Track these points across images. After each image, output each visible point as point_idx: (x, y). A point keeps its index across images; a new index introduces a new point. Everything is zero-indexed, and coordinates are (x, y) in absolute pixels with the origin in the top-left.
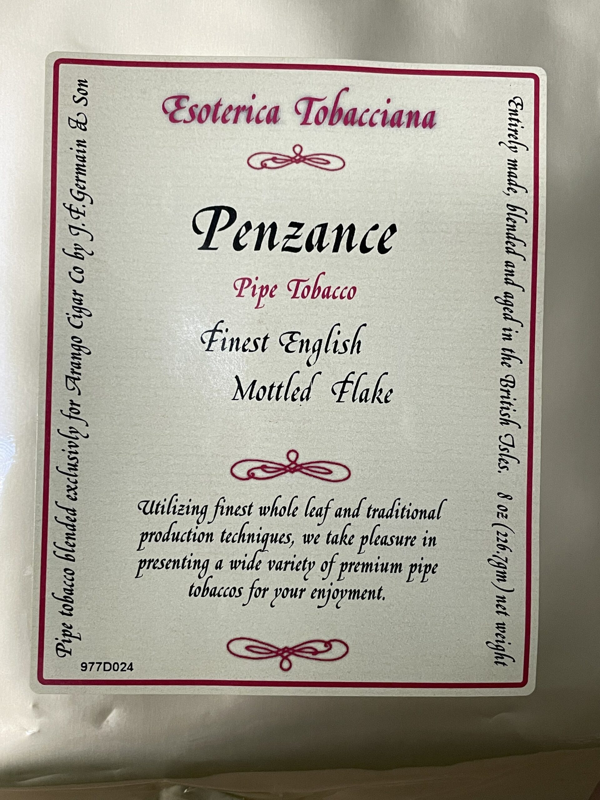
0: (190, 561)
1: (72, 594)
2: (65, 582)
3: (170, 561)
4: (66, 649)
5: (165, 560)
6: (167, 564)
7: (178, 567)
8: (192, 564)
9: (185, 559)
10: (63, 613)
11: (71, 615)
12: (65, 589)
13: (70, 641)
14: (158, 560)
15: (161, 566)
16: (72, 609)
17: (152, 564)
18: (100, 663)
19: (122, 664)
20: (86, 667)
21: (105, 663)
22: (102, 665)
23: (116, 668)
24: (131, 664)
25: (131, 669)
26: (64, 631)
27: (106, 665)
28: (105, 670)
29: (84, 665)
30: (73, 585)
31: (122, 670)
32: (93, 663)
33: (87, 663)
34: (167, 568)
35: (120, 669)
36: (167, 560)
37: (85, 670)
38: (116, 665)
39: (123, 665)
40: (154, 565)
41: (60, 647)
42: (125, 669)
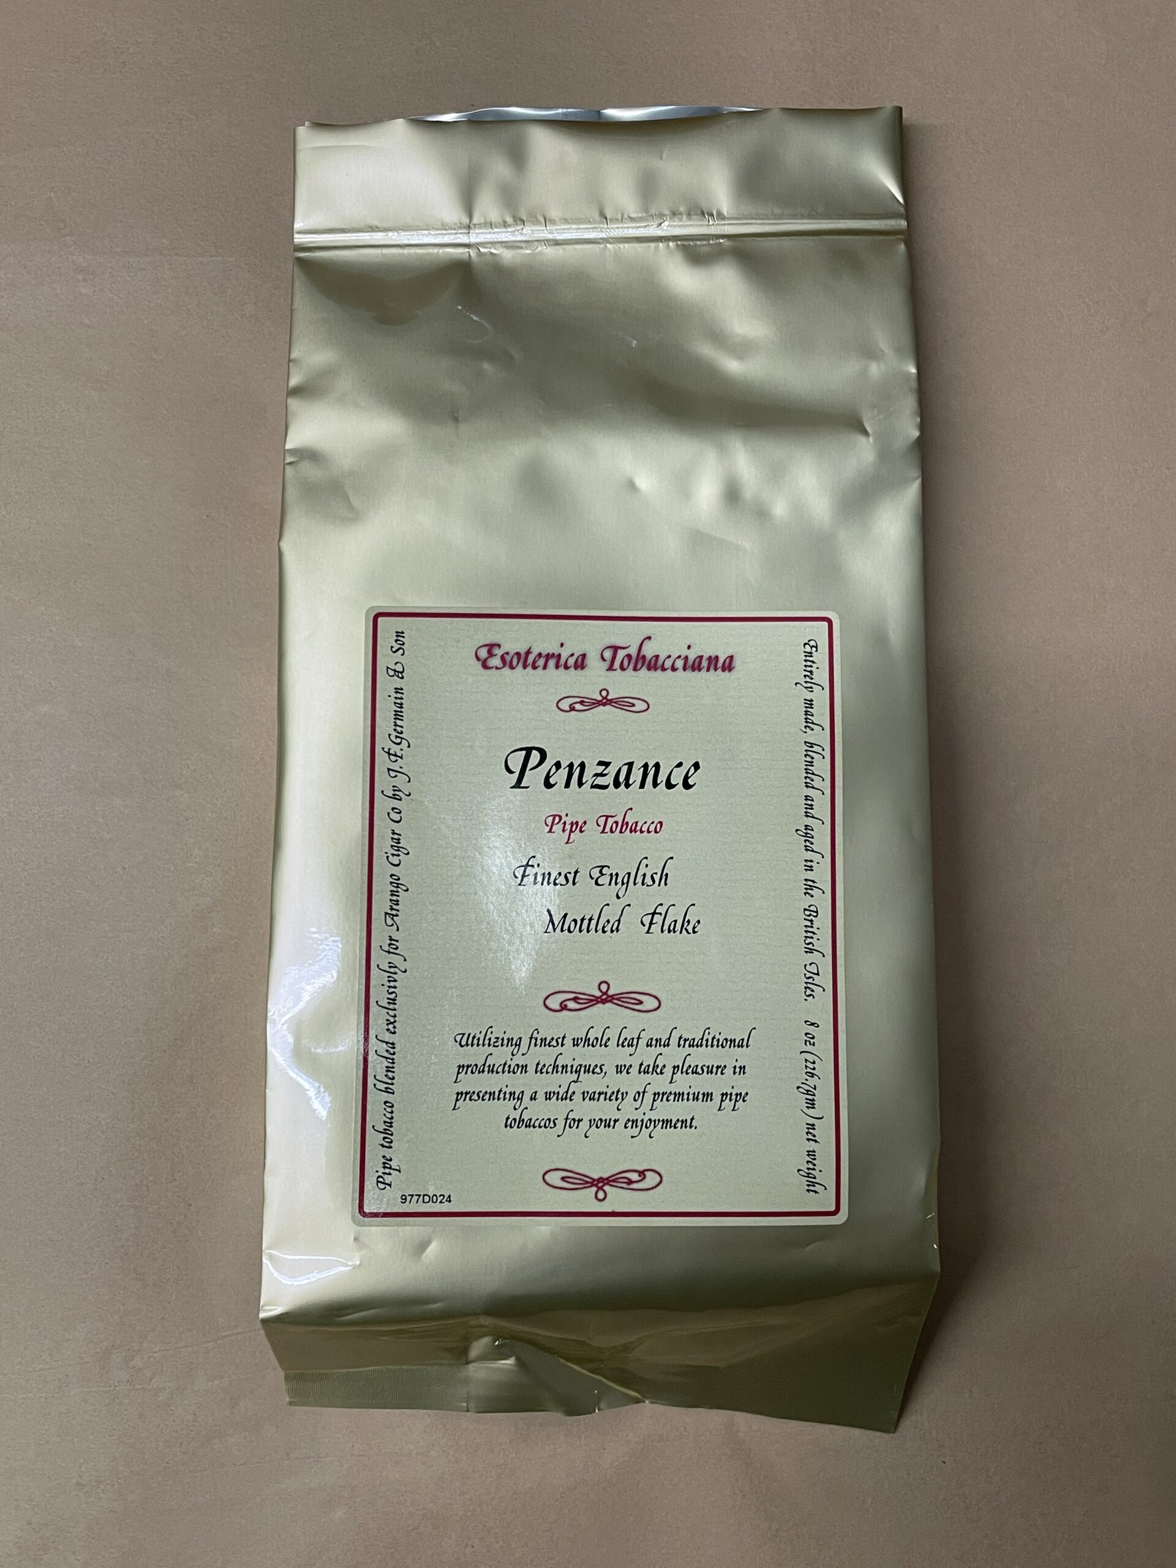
0: (505, 1093)
1: (391, 1127)
2: (385, 1115)
3: (486, 1092)
4: (386, 1182)
5: (481, 1092)
6: (483, 1096)
7: (494, 1099)
8: (508, 1096)
9: (500, 1091)
10: (383, 1146)
11: (391, 1147)
12: (385, 1122)
13: (390, 1174)
14: (474, 1093)
15: (477, 1098)
16: (391, 1142)
17: (468, 1096)
18: (420, 1196)
19: (440, 1196)
20: (406, 1199)
21: (424, 1195)
22: (422, 1197)
23: (435, 1201)
24: (449, 1196)
25: (450, 1201)
26: (384, 1163)
27: (426, 1197)
28: (424, 1202)
29: (404, 1197)
30: (392, 1118)
31: (441, 1202)
32: (412, 1196)
33: (407, 1195)
34: (483, 1100)
35: (439, 1201)
36: (483, 1092)
37: (405, 1203)
38: (435, 1197)
39: (442, 1197)
40: (471, 1097)
41: (380, 1179)
42: (444, 1201)
